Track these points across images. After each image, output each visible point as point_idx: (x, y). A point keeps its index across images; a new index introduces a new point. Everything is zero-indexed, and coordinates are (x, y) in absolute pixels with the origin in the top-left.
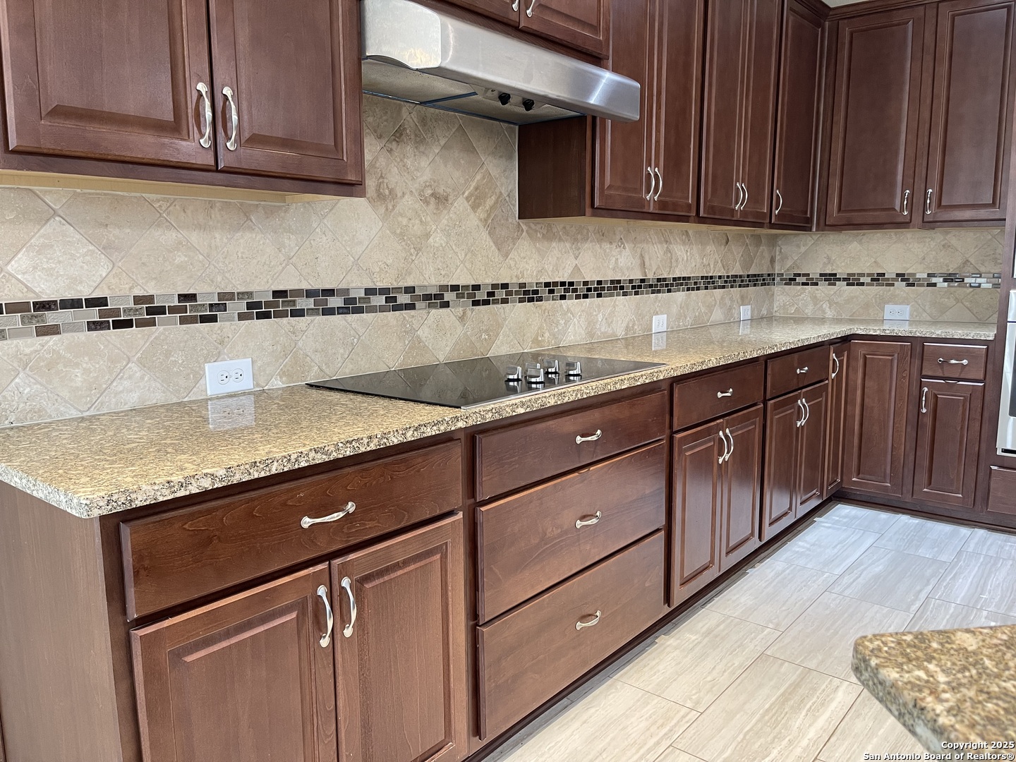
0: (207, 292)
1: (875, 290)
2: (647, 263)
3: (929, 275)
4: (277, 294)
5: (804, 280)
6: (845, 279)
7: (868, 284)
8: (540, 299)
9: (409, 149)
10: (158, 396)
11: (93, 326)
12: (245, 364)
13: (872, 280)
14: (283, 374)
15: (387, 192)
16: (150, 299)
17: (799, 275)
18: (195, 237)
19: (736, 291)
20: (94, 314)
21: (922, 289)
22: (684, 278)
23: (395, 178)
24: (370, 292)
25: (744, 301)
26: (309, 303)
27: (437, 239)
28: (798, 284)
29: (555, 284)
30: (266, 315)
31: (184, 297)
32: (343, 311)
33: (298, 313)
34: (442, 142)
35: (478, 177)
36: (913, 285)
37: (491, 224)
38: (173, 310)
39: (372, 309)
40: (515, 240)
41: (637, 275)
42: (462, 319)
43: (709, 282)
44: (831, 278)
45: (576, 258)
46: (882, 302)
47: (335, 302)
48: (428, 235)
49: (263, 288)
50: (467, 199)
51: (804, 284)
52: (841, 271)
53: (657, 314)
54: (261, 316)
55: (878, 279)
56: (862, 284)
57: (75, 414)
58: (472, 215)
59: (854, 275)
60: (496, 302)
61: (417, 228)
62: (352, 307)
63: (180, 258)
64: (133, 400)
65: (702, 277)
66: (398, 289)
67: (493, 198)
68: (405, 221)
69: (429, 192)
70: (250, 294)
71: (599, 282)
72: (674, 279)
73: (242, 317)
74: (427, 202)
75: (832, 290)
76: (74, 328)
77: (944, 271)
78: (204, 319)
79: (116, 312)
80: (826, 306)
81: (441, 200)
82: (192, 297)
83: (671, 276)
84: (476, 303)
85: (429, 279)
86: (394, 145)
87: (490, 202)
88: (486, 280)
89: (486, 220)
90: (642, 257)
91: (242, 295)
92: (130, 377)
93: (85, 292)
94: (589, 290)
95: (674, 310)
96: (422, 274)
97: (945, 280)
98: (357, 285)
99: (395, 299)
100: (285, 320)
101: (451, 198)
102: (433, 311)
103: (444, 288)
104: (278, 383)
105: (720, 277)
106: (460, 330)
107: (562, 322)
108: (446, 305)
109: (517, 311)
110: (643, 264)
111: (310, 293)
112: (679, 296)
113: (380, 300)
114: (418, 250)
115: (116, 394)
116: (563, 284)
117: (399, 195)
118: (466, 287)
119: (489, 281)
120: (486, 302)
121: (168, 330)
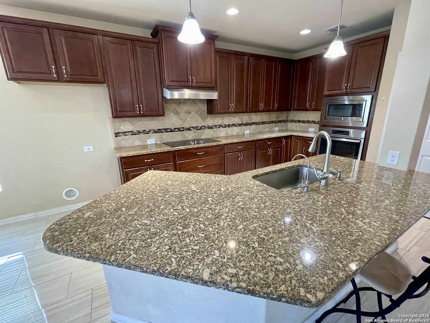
0: (147, 130)
1: (308, 124)
2: (243, 120)
4: (158, 129)
5: (294, 121)
6: (302, 122)
7: (306, 123)
8: (213, 128)
9: (182, 105)
10: (141, 144)
11: (131, 135)
12: (154, 140)
14: (160, 141)
15: (178, 113)
16: (139, 131)
17: (293, 120)
18: (145, 122)
19: (274, 124)
20: (131, 133)
22: (255, 122)
23: (179, 110)
24: (175, 128)
25: (276, 126)
26: (164, 131)
27: (189, 119)
29: (217, 125)
30: (157, 133)
31: (144, 131)
32: (170, 132)
33: (163, 132)
34: (189, 103)
35: (197, 108)
36: (315, 124)
37: (200, 116)
38: (142, 132)
39: (176, 131)
40: (206, 118)
41: (240, 122)
42: (194, 132)
43: (263, 123)
44: (299, 121)
45: (222, 120)
46: (309, 127)
47: (168, 130)
48: (186, 119)
49: (156, 129)
50: (195, 112)
51: (294, 122)
52: (301, 119)
53: (246, 130)
54: (156, 133)
55: (308, 122)
57: (129, 146)
58: (196, 115)
59: (304, 121)
60: (202, 129)
61: (184, 118)
62: (172, 131)
63: (143, 125)
64: (137, 144)
65: (261, 122)
66: (181, 128)
67: (201, 111)
68: (182, 117)
69: (186, 111)
70: (154, 130)
71: (229, 125)
72: (252, 123)
73: (153, 133)
74: (186, 113)
75: (299, 124)
76: (129, 135)
78: (147, 133)
79: (134, 133)
81: (189, 113)
82: (145, 131)
83: (251, 122)
84: (197, 130)
85: (187, 126)
86: (179, 105)
87: (200, 112)
88: (200, 125)
89: (199, 115)
90: (241, 119)
91: (153, 130)
92: (137, 141)
93: (130, 130)
94: (226, 126)
95: (252, 129)
96: (185, 125)
98: (173, 128)
99: (180, 129)
100: (160, 133)
101: (191, 112)
102: (188, 131)
103: (190, 127)
104: (159, 142)
105: (267, 122)
106: (194, 134)
107: (219, 132)
108: (191, 130)
109: (207, 131)
110: (242, 120)
111: (164, 129)
112: (254, 126)
113: (177, 130)
114: (185, 121)
115: (135, 143)
116: (219, 125)
117: (180, 112)
118: (195, 127)
119: (200, 126)
120: (199, 129)
121: (142, 135)
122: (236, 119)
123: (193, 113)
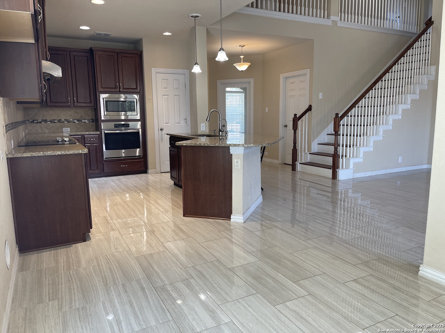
3: (73, 120)
6: (50, 121)
7: (57, 123)
13: (58, 121)
17: (35, 120)
21: (72, 123)
28: (35, 123)
36: (69, 122)
44: (46, 121)
46: (62, 128)
51: (37, 123)
52: (48, 119)
56: (55, 122)
59: (52, 120)
75: (46, 124)
77: (77, 118)
80: (45, 129)
97: (77, 121)
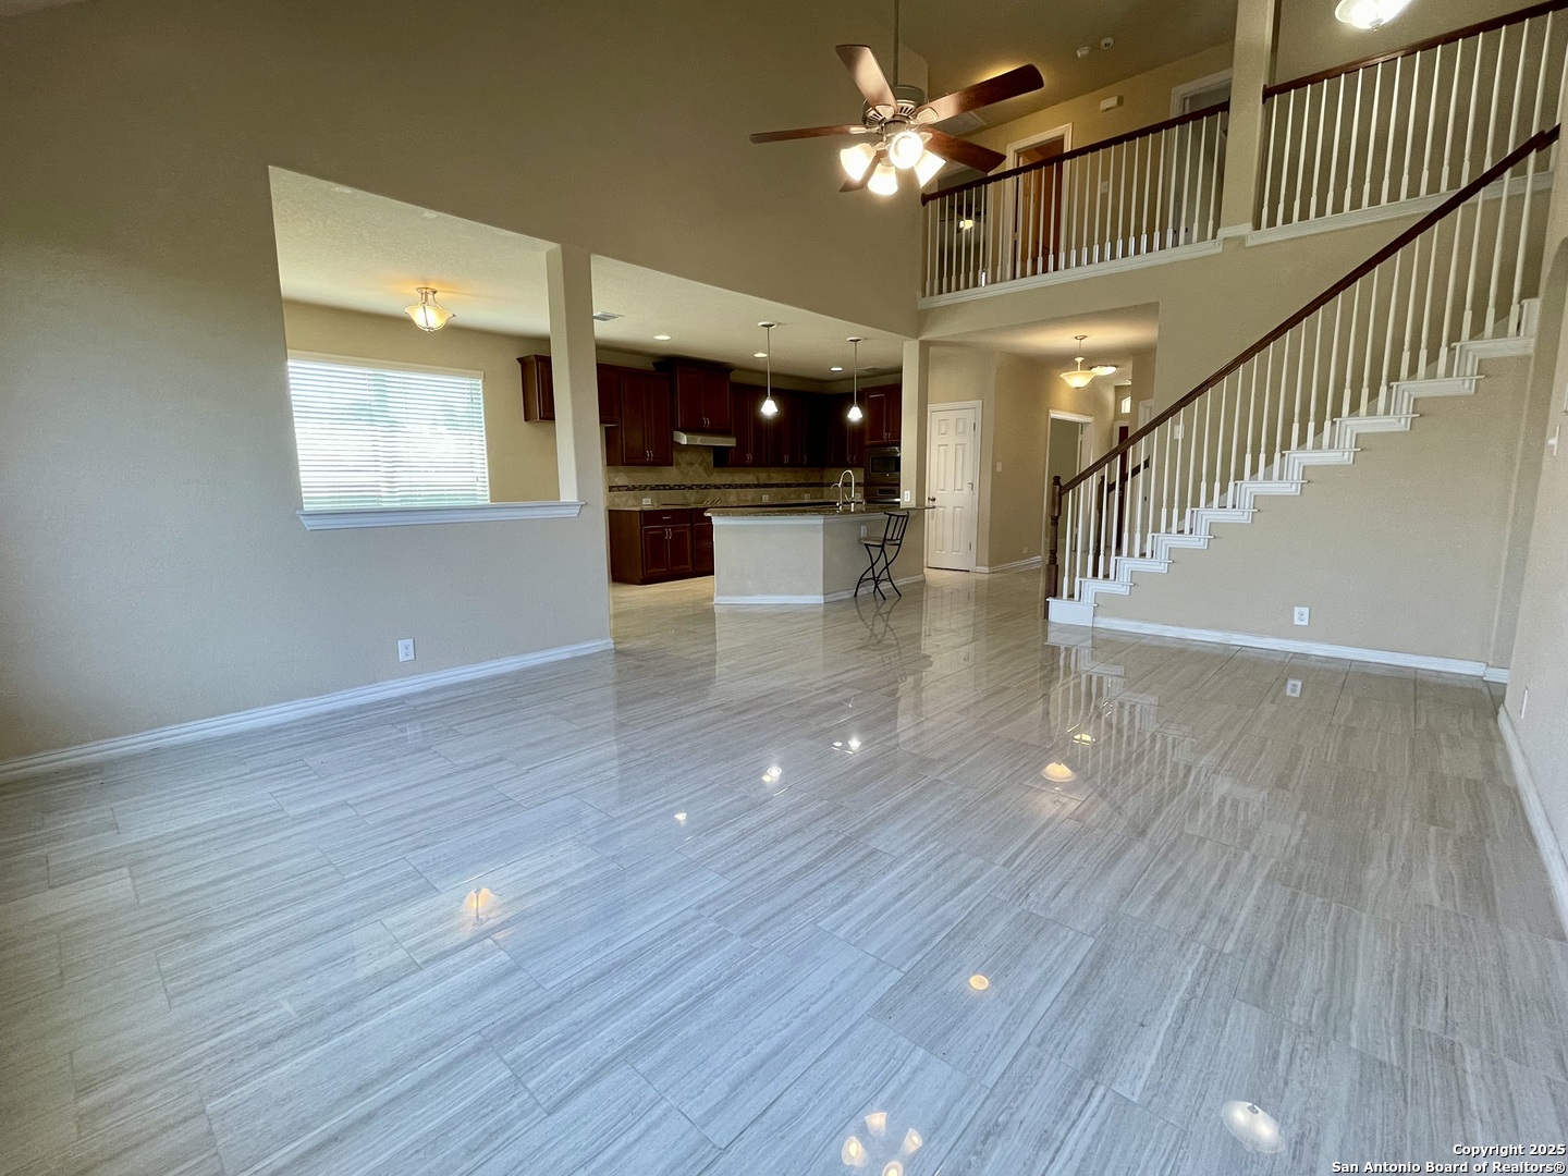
0: (644, 485)
2: (760, 479)
4: (656, 485)
8: (721, 488)
12: (650, 497)
14: (657, 502)
15: (683, 463)
16: (634, 485)
18: (645, 475)
19: (802, 489)
20: (626, 488)
22: (777, 484)
23: (680, 460)
24: (675, 485)
29: (726, 485)
30: (654, 490)
32: (669, 489)
33: (661, 490)
34: (692, 451)
38: (638, 488)
39: (675, 490)
40: (713, 473)
41: (756, 483)
42: (698, 492)
45: (733, 477)
47: (667, 487)
48: (689, 473)
49: (653, 484)
50: (701, 463)
53: (765, 494)
58: (701, 468)
60: (707, 488)
63: (640, 478)
65: (786, 484)
66: (682, 485)
68: (682, 469)
69: (691, 462)
71: (741, 484)
73: (649, 490)
74: (690, 465)
76: (624, 490)
78: (643, 490)
79: (629, 488)
82: (641, 485)
83: (771, 483)
84: (701, 489)
85: (689, 483)
86: (686, 453)
90: (758, 477)
91: (649, 485)
92: (631, 500)
93: (625, 484)
94: (738, 486)
95: (772, 493)
96: (687, 481)
99: (680, 487)
100: (657, 491)
101: (694, 464)
102: (690, 491)
105: (794, 484)
106: (696, 495)
107: (728, 495)
111: (663, 485)
112: (775, 489)
113: (677, 487)
114: (686, 476)
115: (629, 503)
119: (705, 483)
120: (704, 489)
121: (637, 492)
122: (750, 478)
123: (697, 465)
